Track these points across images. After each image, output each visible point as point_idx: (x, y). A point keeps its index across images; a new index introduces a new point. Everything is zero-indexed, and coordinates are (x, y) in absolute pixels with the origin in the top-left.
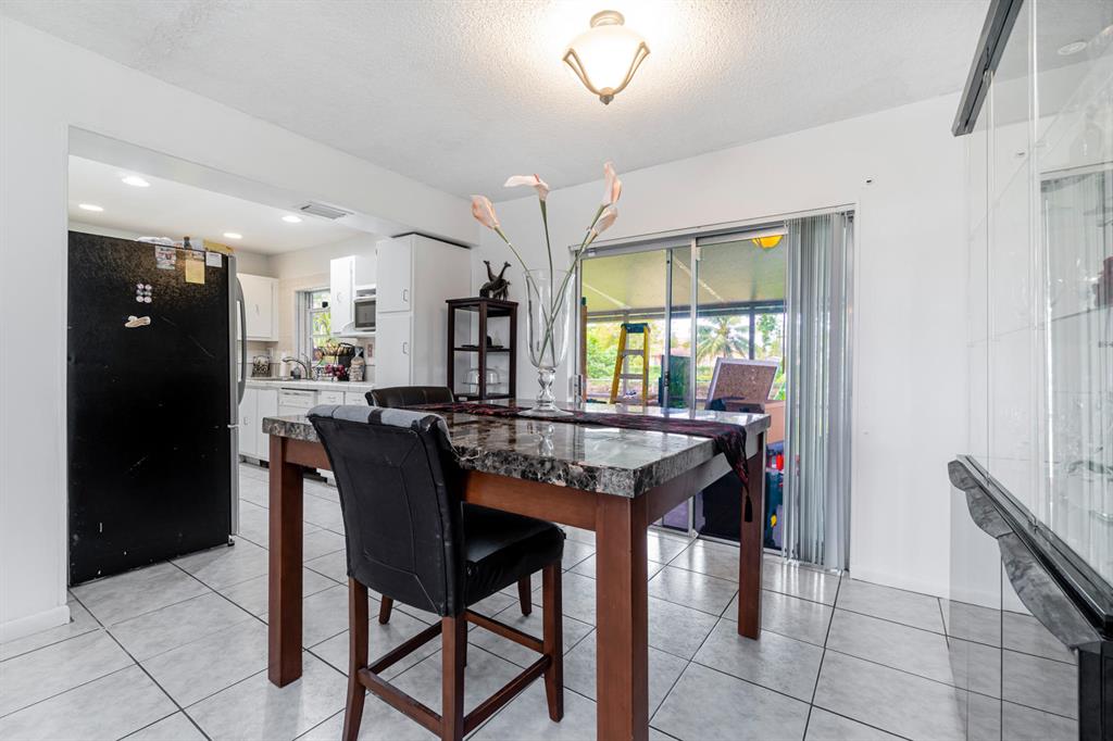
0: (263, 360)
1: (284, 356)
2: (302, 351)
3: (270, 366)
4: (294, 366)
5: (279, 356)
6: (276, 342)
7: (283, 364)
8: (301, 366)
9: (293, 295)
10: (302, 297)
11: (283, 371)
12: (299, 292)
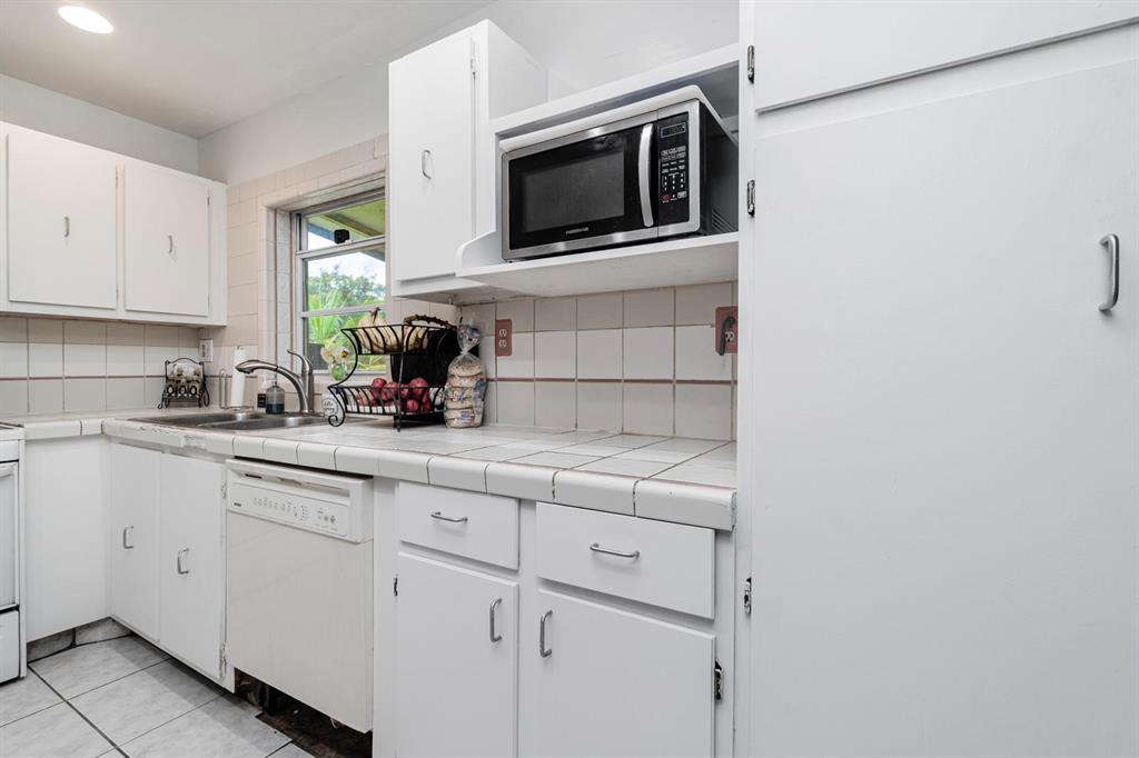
0: (189, 369)
1: (240, 357)
2: (284, 345)
3: (204, 382)
4: (264, 381)
5: (226, 358)
6: (225, 327)
7: (239, 378)
8: (283, 381)
9: (263, 217)
10: (283, 223)
11: (238, 395)
12: (275, 210)
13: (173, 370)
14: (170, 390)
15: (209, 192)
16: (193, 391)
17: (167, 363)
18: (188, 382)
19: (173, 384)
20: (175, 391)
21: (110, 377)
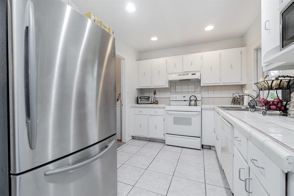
0: (238, 96)
9: (253, 53)
12: (257, 50)
13: (234, 96)
14: (233, 101)
15: (241, 51)
16: (238, 101)
17: (233, 94)
18: (238, 99)
19: (234, 99)
20: (234, 101)
21: (222, 97)
